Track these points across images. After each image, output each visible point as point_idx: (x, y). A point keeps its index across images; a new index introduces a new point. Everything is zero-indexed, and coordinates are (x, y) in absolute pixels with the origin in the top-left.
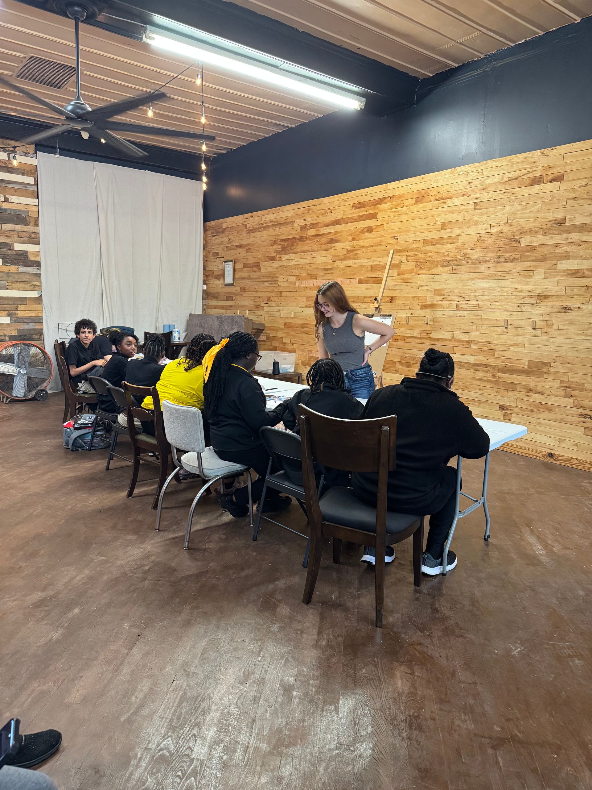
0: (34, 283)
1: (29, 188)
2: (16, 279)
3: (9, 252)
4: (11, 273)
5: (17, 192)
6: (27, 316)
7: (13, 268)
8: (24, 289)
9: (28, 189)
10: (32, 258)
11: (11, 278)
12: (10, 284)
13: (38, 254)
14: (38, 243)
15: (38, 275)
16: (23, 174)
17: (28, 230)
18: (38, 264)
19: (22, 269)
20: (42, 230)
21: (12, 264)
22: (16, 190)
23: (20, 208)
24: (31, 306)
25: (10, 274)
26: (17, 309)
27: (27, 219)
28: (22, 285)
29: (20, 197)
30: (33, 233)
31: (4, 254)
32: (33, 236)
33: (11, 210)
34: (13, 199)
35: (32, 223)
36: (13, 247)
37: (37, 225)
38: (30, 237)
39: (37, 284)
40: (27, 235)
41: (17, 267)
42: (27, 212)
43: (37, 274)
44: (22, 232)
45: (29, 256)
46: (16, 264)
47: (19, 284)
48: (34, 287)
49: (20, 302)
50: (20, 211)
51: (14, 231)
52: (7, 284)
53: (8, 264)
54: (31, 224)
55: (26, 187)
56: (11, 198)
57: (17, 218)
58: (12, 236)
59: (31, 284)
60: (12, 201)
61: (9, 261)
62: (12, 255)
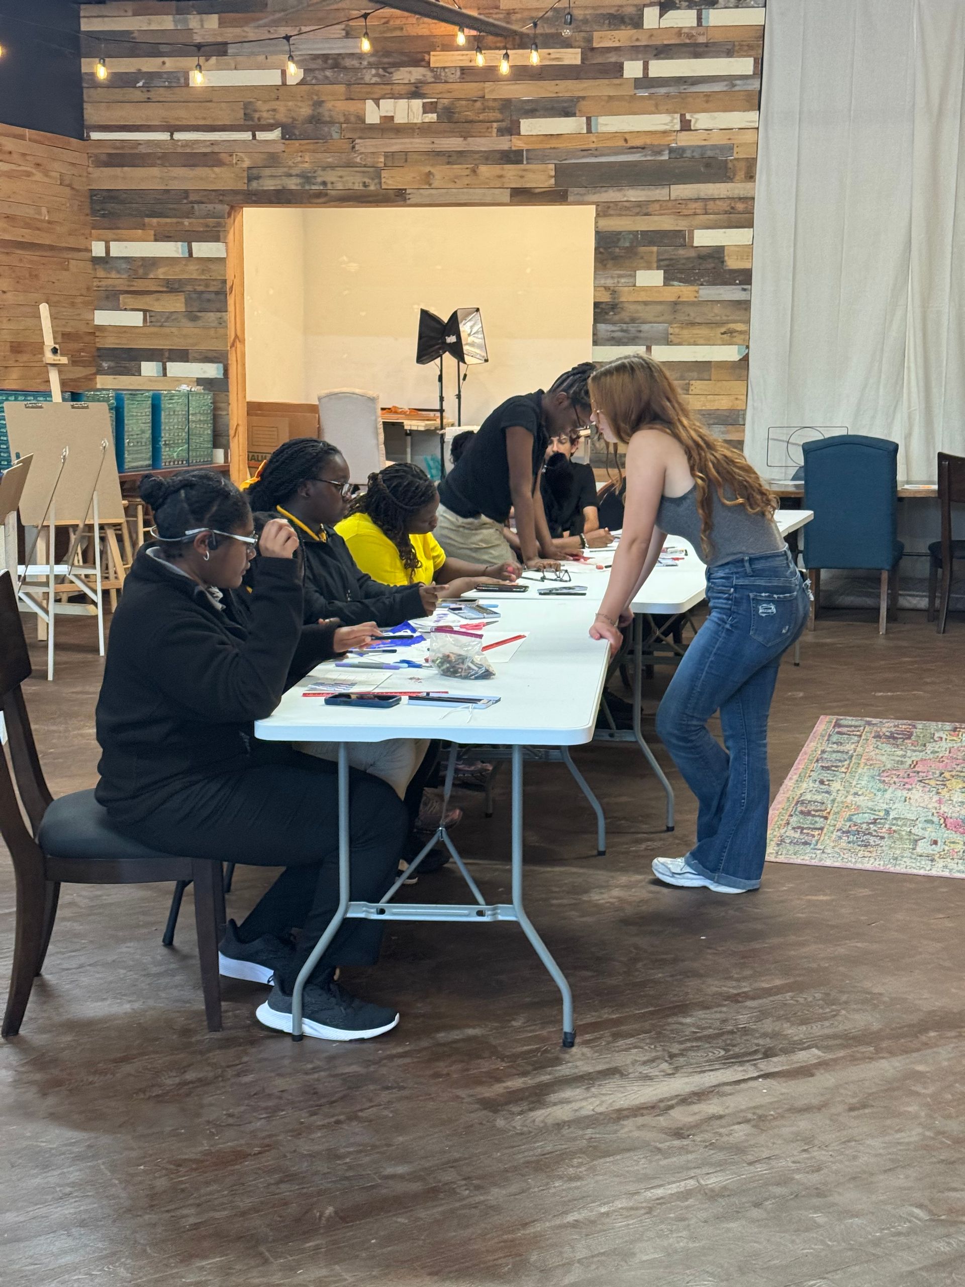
0: (732, 326)
1: (740, 85)
2: (691, 318)
3: (682, 252)
4: (683, 303)
5: (712, 103)
6: (708, 407)
7: (685, 291)
8: (709, 342)
9: (737, 88)
10: (732, 263)
11: (681, 317)
12: (677, 331)
13: (747, 251)
14: (750, 224)
15: (744, 306)
16: (730, 53)
17: (730, 194)
18: (744, 277)
19: (709, 292)
20: (760, 189)
21: (686, 281)
22: (708, 97)
23: (717, 139)
24: (719, 384)
25: (679, 307)
26: (688, 390)
27: (730, 165)
28: (704, 331)
29: (716, 114)
30: (740, 199)
31: (671, 259)
32: (740, 206)
33: (693, 148)
34: (702, 120)
35: (741, 174)
36: (692, 238)
37: (750, 177)
38: (732, 210)
39: (740, 327)
40: (724, 206)
41: (696, 288)
42: (731, 148)
43: (739, 302)
44: (714, 199)
45: (726, 258)
46: (695, 280)
47: (696, 331)
48: (730, 337)
49: (695, 375)
50: (714, 147)
51: (697, 200)
52: (671, 331)
53: (676, 283)
54: (737, 178)
55: (734, 86)
56: (697, 120)
57: (707, 166)
58: (690, 212)
59: (723, 330)
60: (699, 126)
61: (679, 275)
62: (688, 259)
